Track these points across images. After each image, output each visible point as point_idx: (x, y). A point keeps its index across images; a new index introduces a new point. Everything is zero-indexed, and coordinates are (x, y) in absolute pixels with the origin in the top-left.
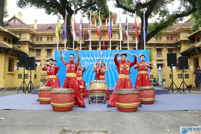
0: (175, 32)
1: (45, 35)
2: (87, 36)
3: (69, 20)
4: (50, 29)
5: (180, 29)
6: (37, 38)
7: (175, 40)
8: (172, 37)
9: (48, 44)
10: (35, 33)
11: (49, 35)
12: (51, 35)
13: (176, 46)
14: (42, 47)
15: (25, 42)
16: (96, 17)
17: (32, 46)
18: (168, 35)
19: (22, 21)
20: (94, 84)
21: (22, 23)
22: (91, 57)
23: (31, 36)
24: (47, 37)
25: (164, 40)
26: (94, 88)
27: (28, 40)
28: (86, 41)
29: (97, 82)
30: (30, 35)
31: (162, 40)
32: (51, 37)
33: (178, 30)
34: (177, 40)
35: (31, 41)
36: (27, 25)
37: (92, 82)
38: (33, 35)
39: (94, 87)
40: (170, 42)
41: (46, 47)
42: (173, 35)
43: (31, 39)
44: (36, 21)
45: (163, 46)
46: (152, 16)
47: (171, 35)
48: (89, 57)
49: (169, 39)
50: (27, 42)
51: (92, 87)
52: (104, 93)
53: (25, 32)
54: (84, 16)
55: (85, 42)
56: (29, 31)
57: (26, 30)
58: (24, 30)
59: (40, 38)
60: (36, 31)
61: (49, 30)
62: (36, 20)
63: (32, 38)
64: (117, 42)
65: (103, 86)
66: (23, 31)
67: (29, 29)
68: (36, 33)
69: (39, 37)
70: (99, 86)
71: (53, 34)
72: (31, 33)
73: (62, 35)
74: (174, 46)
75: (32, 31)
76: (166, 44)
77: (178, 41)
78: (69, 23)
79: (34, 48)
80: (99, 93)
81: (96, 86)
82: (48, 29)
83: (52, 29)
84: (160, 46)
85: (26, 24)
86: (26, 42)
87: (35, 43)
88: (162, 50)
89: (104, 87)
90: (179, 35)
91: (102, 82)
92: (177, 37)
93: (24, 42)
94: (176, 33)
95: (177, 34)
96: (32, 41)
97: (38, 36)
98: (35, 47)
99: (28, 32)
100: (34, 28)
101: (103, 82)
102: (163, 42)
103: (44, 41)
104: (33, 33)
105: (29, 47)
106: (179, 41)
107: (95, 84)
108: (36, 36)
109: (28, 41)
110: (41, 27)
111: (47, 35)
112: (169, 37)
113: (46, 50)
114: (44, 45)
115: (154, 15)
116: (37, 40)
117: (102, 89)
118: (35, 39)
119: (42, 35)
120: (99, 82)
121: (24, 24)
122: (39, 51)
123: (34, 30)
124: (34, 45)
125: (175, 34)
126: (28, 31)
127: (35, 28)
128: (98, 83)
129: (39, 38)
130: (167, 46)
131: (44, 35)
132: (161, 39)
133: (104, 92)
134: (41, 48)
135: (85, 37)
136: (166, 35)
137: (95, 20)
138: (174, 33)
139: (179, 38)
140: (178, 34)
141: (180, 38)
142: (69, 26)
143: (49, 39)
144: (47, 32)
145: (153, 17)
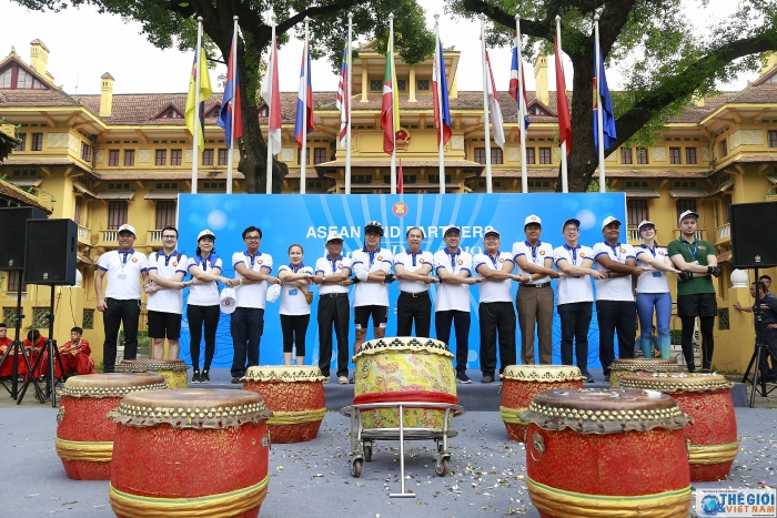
0: (706, 128)
1: (148, 139)
2: (327, 146)
3: (248, 68)
4: (170, 116)
5: (730, 116)
6: (111, 151)
7: (707, 164)
8: (694, 149)
9: (160, 177)
10: (102, 133)
11: (164, 142)
12: (174, 142)
13: (710, 190)
14: (133, 191)
15: (58, 171)
16: (368, 65)
17: (88, 188)
18: (677, 139)
19: (47, 79)
20: (382, 360)
21: (48, 87)
22: (353, 229)
23: (85, 146)
24: (157, 150)
25: (659, 161)
26: (380, 381)
27: (71, 160)
28: (322, 164)
29: (400, 347)
30: (82, 138)
31: (651, 163)
32: (173, 150)
33: (720, 119)
34: (713, 163)
35: (85, 165)
36: (67, 95)
37: (369, 351)
38: (94, 142)
39: (386, 376)
40: (685, 170)
41: (151, 191)
42: (696, 139)
43: (85, 155)
44: (109, 81)
45: (653, 190)
46: (615, 53)
47: (687, 139)
48: (344, 228)
49: (679, 157)
50: (69, 170)
51: (372, 380)
52: (437, 412)
53: (61, 125)
54: (315, 55)
55: (319, 170)
56: (79, 120)
57: (65, 118)
58: (56, 118)
59: (126, 151)
60: (107, 120)
61: (165, 119)
62: (107, 77)
63: (90, 151)
64: (458, 171)
65: (432, 370)
66: (50, 122)
67: (77, 114)
68: (108, 131)
69: (122, 148)
70: (414, 372)
71: (184, 135)
72: (88, 128)
73: (221, 141)
74: (701, 189)
75: (91, 122)
76: (666, 181)
77: (718, 168)
78: (249, 80)
79: (98, 197)
80: (411, 411)
81: (396, 375)
82: (160, 116)
83: (178, 113)
84: (644, 190)
85: (63, 93)
86: (63, 167)
87: (101, 172)
88: (652, 203)
89: (437, 375)
90: (724, 142)
91: (428, 348)
92: (716, 147)
93: (52, 167)
94: (712, 134)
95: (713, 137)
96: (89, 164)
97: (117, 142)
98: (103, 192)
99: (73, 127)
100: (98, 111)
101: (433, 350)
102: (655, 173)
103: (145, 164)
104: (96, 133)
105: (75, 190)
106: (727, 167)
107: (390, 361)
108: (109, 142)
109: (73, 165)
110: (130, 108)
111: (156, 142)
112: (678, 149)
113: (150, 206)
114: (145, 182)
115: (621, 51)
116: (114, 160)
117: (429, 387)
118: (103, 157)
119: (135, 142)
120: (412, 347)
121: (54, 90)
122: (118, 208)
123: (101, 119)
124: (98, 183)
125: (707, 135)
126: (71, 123)
127: (106, 109)
128: (407, 357)
129: (121, 154)
130: (671, 189)
131: (143, 139)
132: (644, 158)
133: (442, 410)
134: (131, 197)
135: (320, 149)
136: (668, 139)
137: (361, 76)
138: (703, 132)
139: (725, 154)
140: (721, 138)
141: (730, 154)
142: (249, 93)
143: (163, 158)
144: (156, 127)
145: (617, 60)
